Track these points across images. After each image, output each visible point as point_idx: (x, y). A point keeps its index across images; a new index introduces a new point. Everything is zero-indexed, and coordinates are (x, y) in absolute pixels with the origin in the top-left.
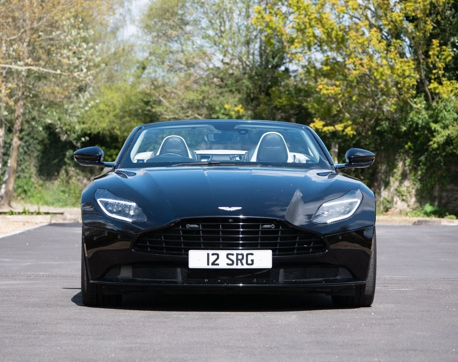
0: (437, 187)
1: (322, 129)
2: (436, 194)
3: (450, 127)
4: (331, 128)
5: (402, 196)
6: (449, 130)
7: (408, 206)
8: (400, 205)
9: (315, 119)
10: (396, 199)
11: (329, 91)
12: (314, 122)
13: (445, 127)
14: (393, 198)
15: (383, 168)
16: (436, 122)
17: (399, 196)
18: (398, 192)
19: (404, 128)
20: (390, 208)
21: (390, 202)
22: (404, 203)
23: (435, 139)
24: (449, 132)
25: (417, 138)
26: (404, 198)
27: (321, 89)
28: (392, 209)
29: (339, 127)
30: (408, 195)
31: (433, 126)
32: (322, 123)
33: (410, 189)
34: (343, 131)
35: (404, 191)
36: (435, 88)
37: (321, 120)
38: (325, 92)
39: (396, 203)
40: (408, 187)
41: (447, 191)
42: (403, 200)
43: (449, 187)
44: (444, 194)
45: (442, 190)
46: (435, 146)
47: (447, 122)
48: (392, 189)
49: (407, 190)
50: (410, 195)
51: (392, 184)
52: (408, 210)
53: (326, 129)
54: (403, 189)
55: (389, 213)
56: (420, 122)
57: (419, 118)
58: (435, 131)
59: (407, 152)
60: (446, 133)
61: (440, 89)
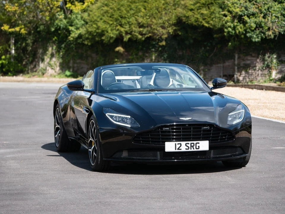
0: (71, 62)
1: (8, 30)
2: (71, 65)
3: (81, 29)
4: (13, 30)
5: (52, 66)
6: (80, 30)
7: (55, 72)
8: (50, 71)
9: (4, 25)
10: (48, 68)
11: (12, 9)
12: (3, 26)
13: (77, 29)
14: (46, 68)
15: (40, 51)
16: (71, 26)
17: (50, 67)
18: (49, 64)
19: (53, 29)
20: (45, 73)
21: (45, 70)
22: (52, 70)
23: (71, 35)
24: (80, 31)
25: (59, 34)
26: (53, 67)
27: (7, 8)
28: (46, 74)
29: (17, 29)
30: (55, 66)
31: (71, 28)
32: (8, 27)
33: (56, 63)
34: (20, 31)
35: (52, 64)
36: (70, 7)
37: (7, 25)
38: (10, 9)
39: (48, 70)
40: (55, 62)
41: (77, 63)
42: (52, 69)
43: (78, 61)
44: (76, 65)
45: (74, 63)
46: (72, 39)
47: (78, 26)
48: (46, 63)
49: (54, 63)
50: (57, 66)
51: (45, 60)
52: (55, 74)
53: (10, 30)
54: (52, 63)
55: (45, 75)
56: (62, 26)
57: (61, 24)
58: (71, 31)
59: (54, 42)
60: (78, 32)
61: (73, 7)
